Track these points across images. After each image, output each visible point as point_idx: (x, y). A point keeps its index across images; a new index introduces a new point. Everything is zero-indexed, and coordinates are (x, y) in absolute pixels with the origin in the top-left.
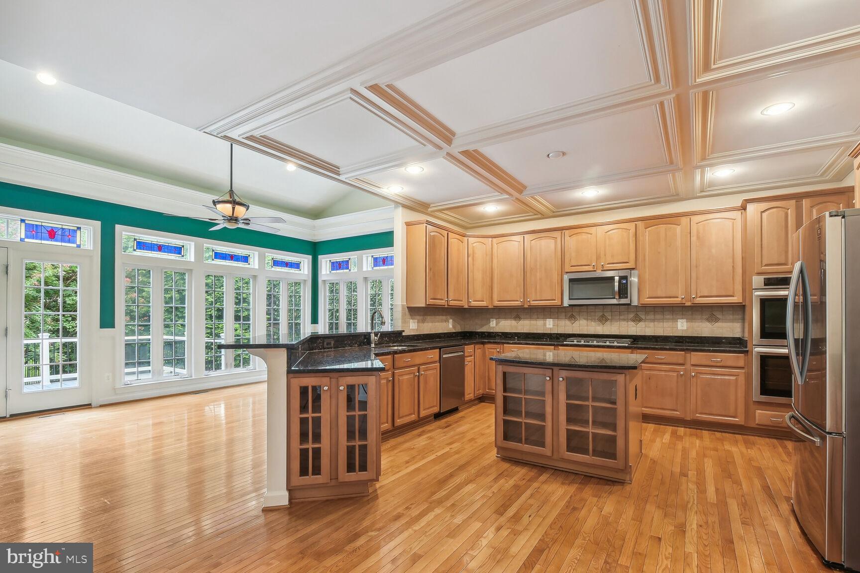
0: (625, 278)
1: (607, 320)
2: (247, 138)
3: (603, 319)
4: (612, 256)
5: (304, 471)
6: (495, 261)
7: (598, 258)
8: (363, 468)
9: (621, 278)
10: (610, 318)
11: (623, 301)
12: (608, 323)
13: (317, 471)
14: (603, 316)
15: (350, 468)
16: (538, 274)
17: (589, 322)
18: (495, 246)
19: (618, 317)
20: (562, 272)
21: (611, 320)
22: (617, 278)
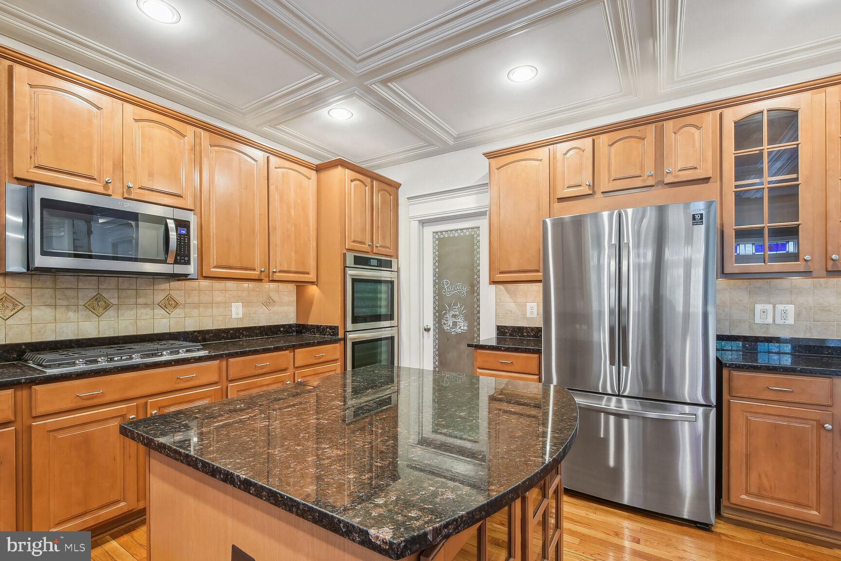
1: (107, 307)
3: (98, 305)
4: (151, 175)
9: (178, 224)
10: (114, 301)
12: (111, 312)
14: (98, 298)
17: (60, 313)
19: (133, 301)
21: (118, 307)
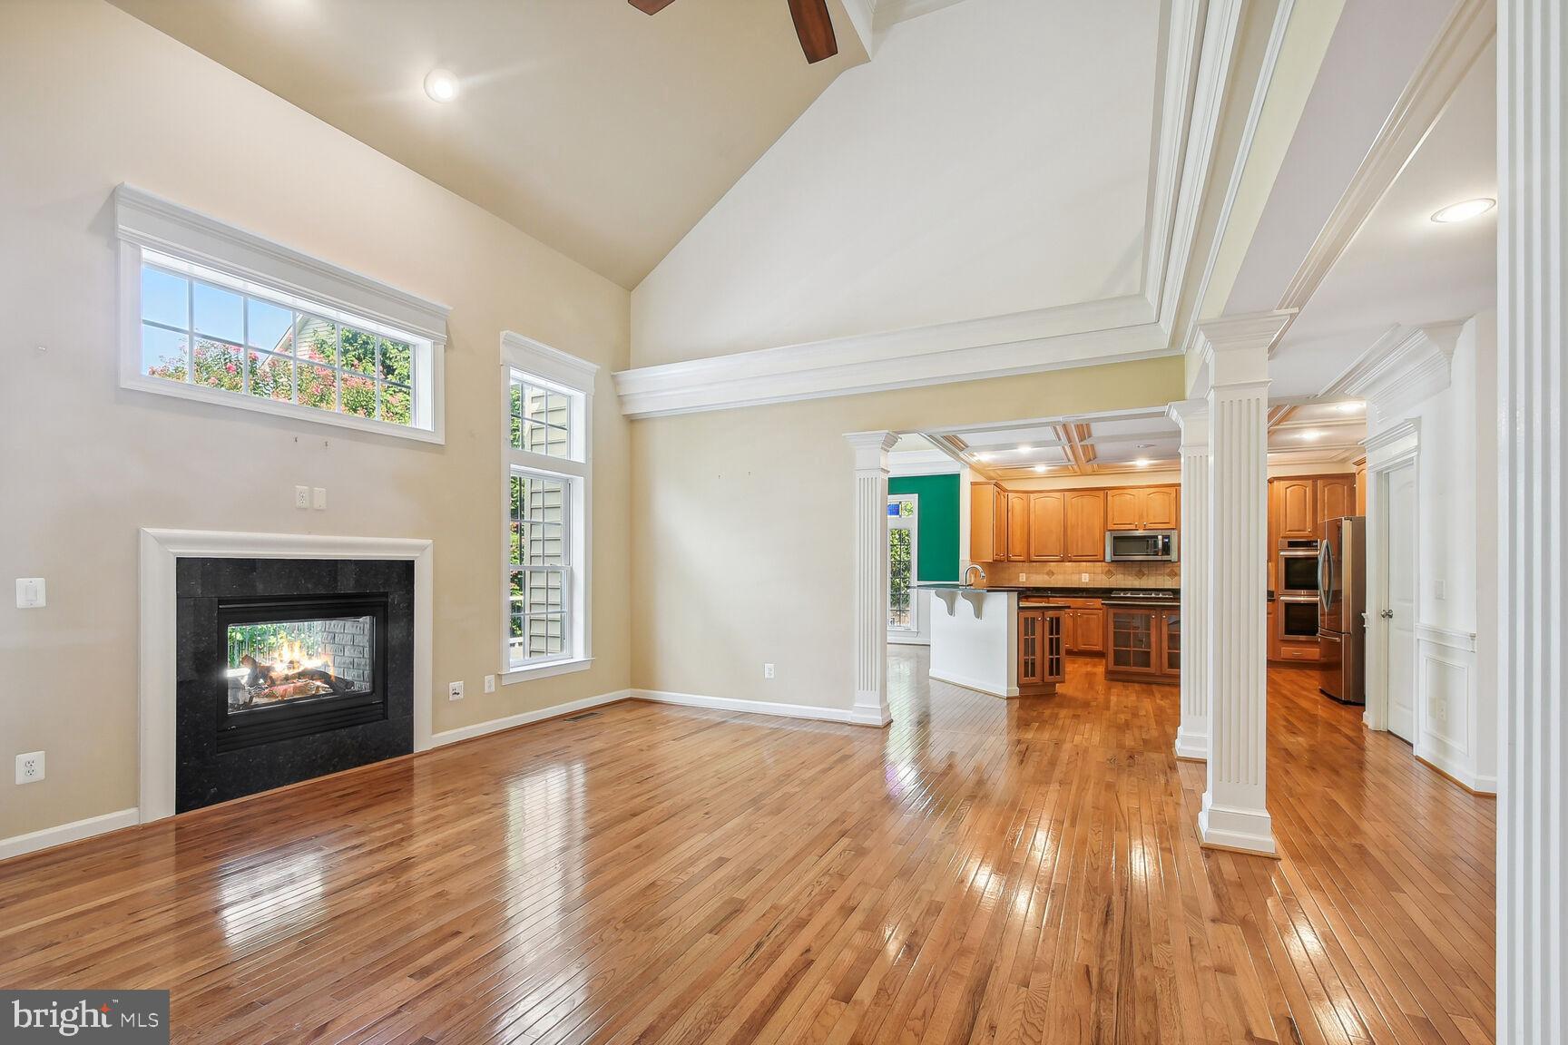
0: (1168, 537)
1: (1144, 575)
2: (944, 437)
3: (1140, 574)
4: (1154, 517)
5: (1026, 675)
6: (1032, 516)
7: (1141, 517)
8: (1058, 674)
9: (1164, 537)
10: (1147, 572)
11: (1165, 558)
12: (1145, 577)
13: (1033, 675)
14: (1140, 571)
15: (1051, 674)
16: (1080, 531)
17: (1126, 577)
18: (1032, 502)
19: (1154, 572)
20: (1105, 529)
21: (1148, 575)
22: (1160, 537)
